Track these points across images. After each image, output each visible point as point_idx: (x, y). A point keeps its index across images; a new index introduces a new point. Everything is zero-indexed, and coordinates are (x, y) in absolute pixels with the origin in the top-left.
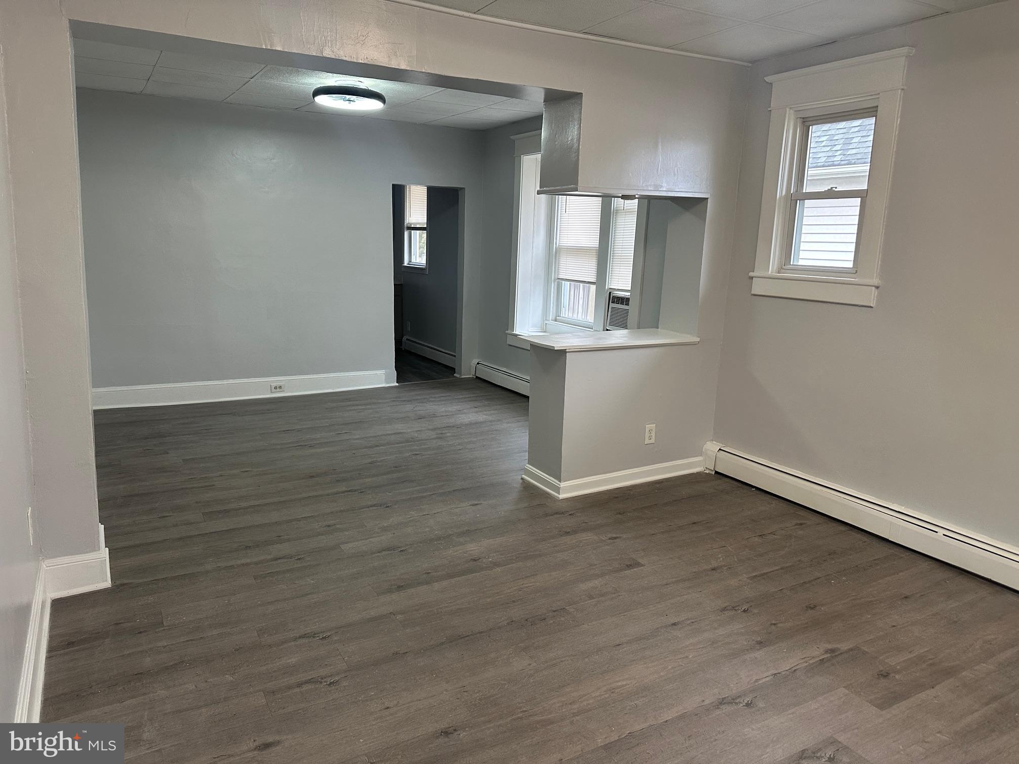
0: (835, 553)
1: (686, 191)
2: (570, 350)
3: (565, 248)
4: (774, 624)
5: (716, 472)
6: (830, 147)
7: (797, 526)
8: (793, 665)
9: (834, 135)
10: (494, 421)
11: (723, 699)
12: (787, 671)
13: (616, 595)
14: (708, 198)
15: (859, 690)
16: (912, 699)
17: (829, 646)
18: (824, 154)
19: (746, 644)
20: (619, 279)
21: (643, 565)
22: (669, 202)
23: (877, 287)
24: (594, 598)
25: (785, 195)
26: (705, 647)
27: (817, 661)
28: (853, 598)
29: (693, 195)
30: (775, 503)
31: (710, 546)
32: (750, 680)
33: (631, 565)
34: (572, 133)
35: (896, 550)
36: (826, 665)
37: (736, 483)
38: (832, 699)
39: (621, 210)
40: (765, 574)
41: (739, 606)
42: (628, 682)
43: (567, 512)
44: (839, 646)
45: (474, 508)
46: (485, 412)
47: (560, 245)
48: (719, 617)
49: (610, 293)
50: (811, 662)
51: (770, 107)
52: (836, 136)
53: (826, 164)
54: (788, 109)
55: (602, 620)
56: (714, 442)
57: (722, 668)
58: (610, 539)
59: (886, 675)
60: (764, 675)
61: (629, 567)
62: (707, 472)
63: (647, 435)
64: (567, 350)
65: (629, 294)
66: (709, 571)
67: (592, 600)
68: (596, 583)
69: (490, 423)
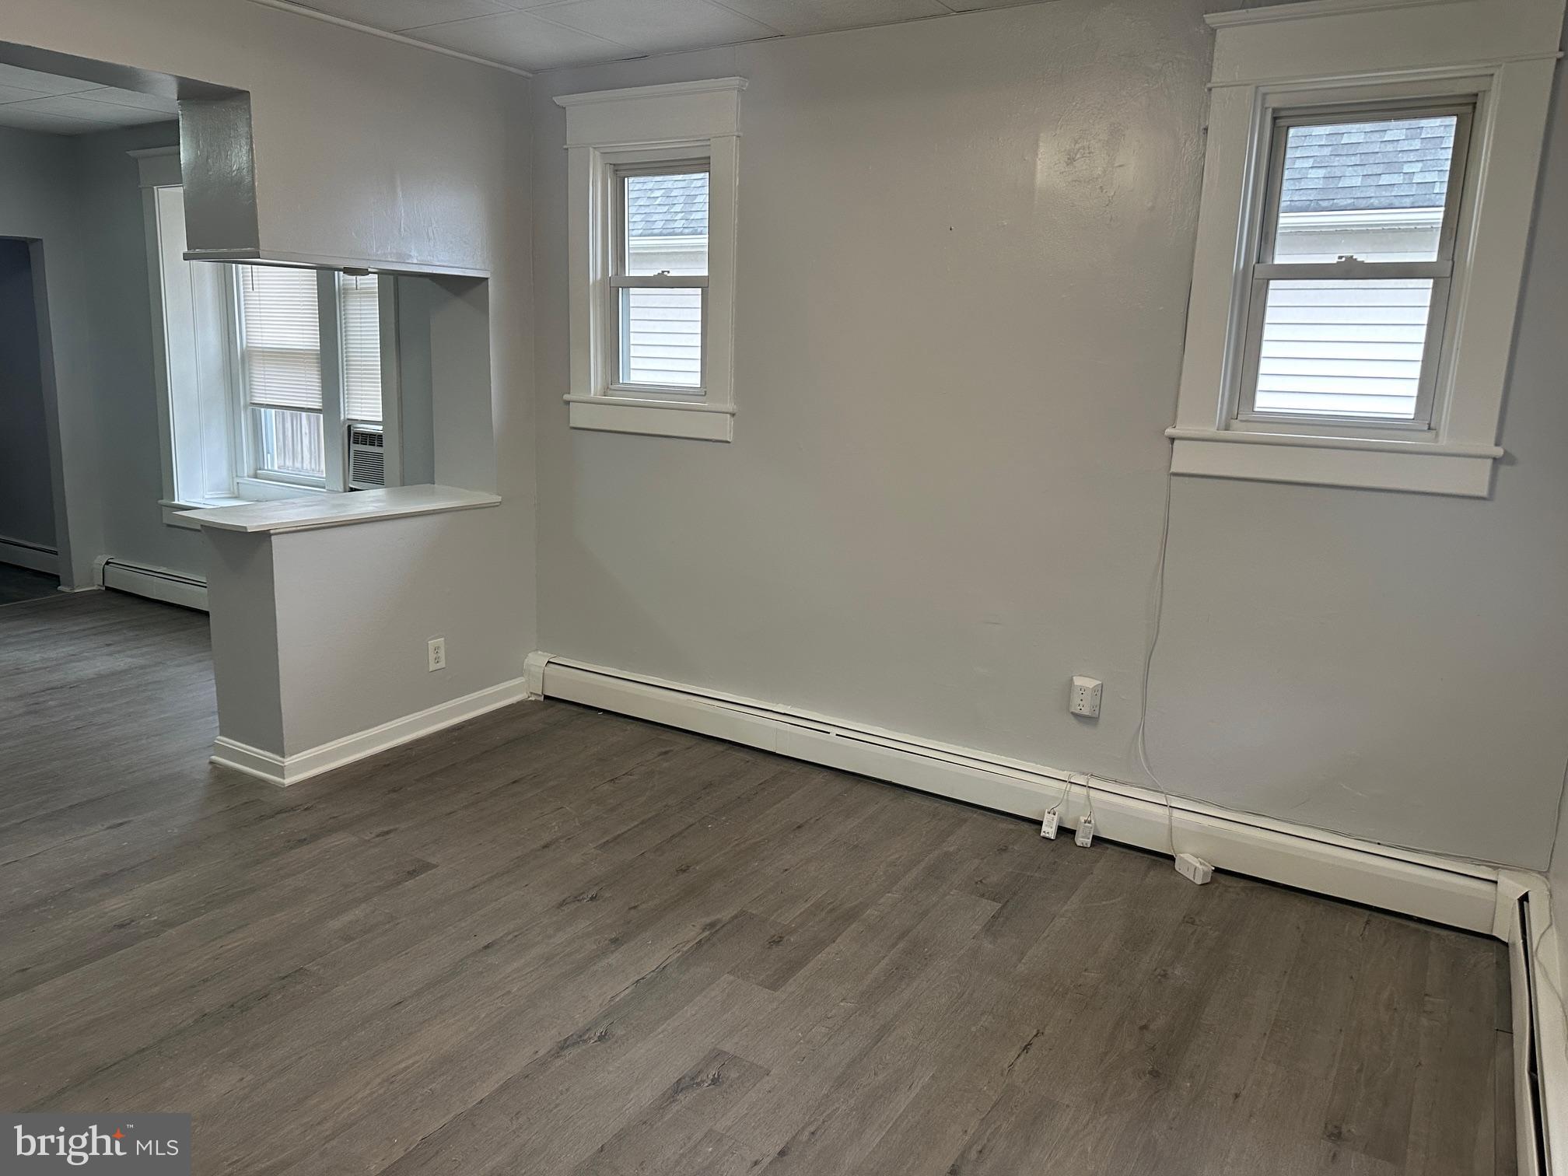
0: (711, 784)
1: (451, 265)
2: (277, 531)
3: (260, 352)
4: (635, 907)
5: (547, 697)
6: (667, 207)
7: (661, 757)
8: (661, 961)
9: (671, 190)
10: (150, 666)
11: (566, 1040)
12: (653, 971)
13: (391, 924)
14: (487, 279)
15: (748, 971)
16: (810, 965)
17: (708, 920)
18: (661, 217)
19: (596, 947)
20: (362, 403)
21: (435, 866)
22: (427, 280)
23: (733, 415)
24: (353, 939)
25: (601, 280)
26: (537, 968)
27: (693, 946)
28: (736, 842)
29: (462, 272)
30: (631, 727)
31: (539, 811)
32: (603, 1002)
33: (414, 871)
34: (239, 158)
35: (786, 765)
36: (705, 947)
37: (575, 709)
38: (713, 994)
39: (352, 289)
40: (619, 835)
41: (583, 893)
42: (417, 1058)
43: (301, 805)
44: (719, 916)
45: (115, 832)
46: (129, 653)
47: (249, 345)
48: (555, 919)
49: (349, 427)
50: (685, 949)
51: (566, 144)
52: (675, 191)
53: (665, 231)
54: (591, 149)
55: (368, 972)
56: (540, 652)
57: (562, 994)
58: (378, 836)
59: (777, 941)
60: (621, 987)
61: (412, 874)
62: (533, 698)
63: (432, 656)
64: (272, 532)
65: (381, 428)
66: (539, 850)
67: (351, 943)
68: (357, 913)
69: (141, 671)
